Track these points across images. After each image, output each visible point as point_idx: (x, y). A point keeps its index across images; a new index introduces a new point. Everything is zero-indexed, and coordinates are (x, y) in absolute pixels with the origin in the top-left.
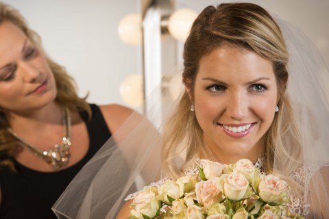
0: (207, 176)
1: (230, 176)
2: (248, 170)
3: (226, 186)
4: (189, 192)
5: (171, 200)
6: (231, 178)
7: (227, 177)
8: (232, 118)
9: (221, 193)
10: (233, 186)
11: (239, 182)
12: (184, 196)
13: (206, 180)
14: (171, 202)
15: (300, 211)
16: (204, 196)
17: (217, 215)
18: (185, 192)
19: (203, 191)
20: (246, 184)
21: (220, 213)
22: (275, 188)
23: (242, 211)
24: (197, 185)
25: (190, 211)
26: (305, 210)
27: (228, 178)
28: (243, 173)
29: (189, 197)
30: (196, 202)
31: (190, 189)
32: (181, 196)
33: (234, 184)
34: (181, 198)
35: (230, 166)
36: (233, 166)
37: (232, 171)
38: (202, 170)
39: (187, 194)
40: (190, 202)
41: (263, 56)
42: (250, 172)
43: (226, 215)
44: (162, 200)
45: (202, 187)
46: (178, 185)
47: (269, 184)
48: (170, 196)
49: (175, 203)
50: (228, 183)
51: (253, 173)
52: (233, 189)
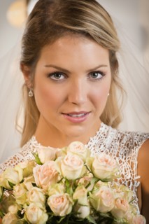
0: (42, 161)
1: (66, 158)
2: (80, 151)
3: (63, 167)
4: (27, 177)
5: (12, 185)
6: (67, 160)
7: (63, 159)
8: (75, 104)
9: (57, 175)
10: (69, 166)
11: (75, 163)
12: (23, 181)
13: (42, 164)
14: (12, 187)
15: (131, 183)
16: (42, 178)
17: (58, 194)
18: (24, 177)
19: (41, 174)
20: (81, 164)
21: (59, 192)
22: (108, 165)
23: (81, 188)
24: (35, 170)
25: (32, 193)
26: (136, 182)
27: (65, 160)
28: (77, 154)
29: (27, 181)
30: (34, 185)
31: (28, 174)
32: (21, 180)
33: (71, 165)
34: (21, 183)
35: (64, 149)
36: (66, 149)
37: (66, 154)
38: (37, 156)
39: (26, 179)
40: (29, 185)
41: (103, 45)
42: (83, 153)
43: (66, 194)
44: (4, 186)
45: (39, 171)
46: (17, 172)
47: (102, 162)
48: (11, 181)
49: (16, 188)
50: (65, 164)
51: (86, 153)
52: (70, 169)
